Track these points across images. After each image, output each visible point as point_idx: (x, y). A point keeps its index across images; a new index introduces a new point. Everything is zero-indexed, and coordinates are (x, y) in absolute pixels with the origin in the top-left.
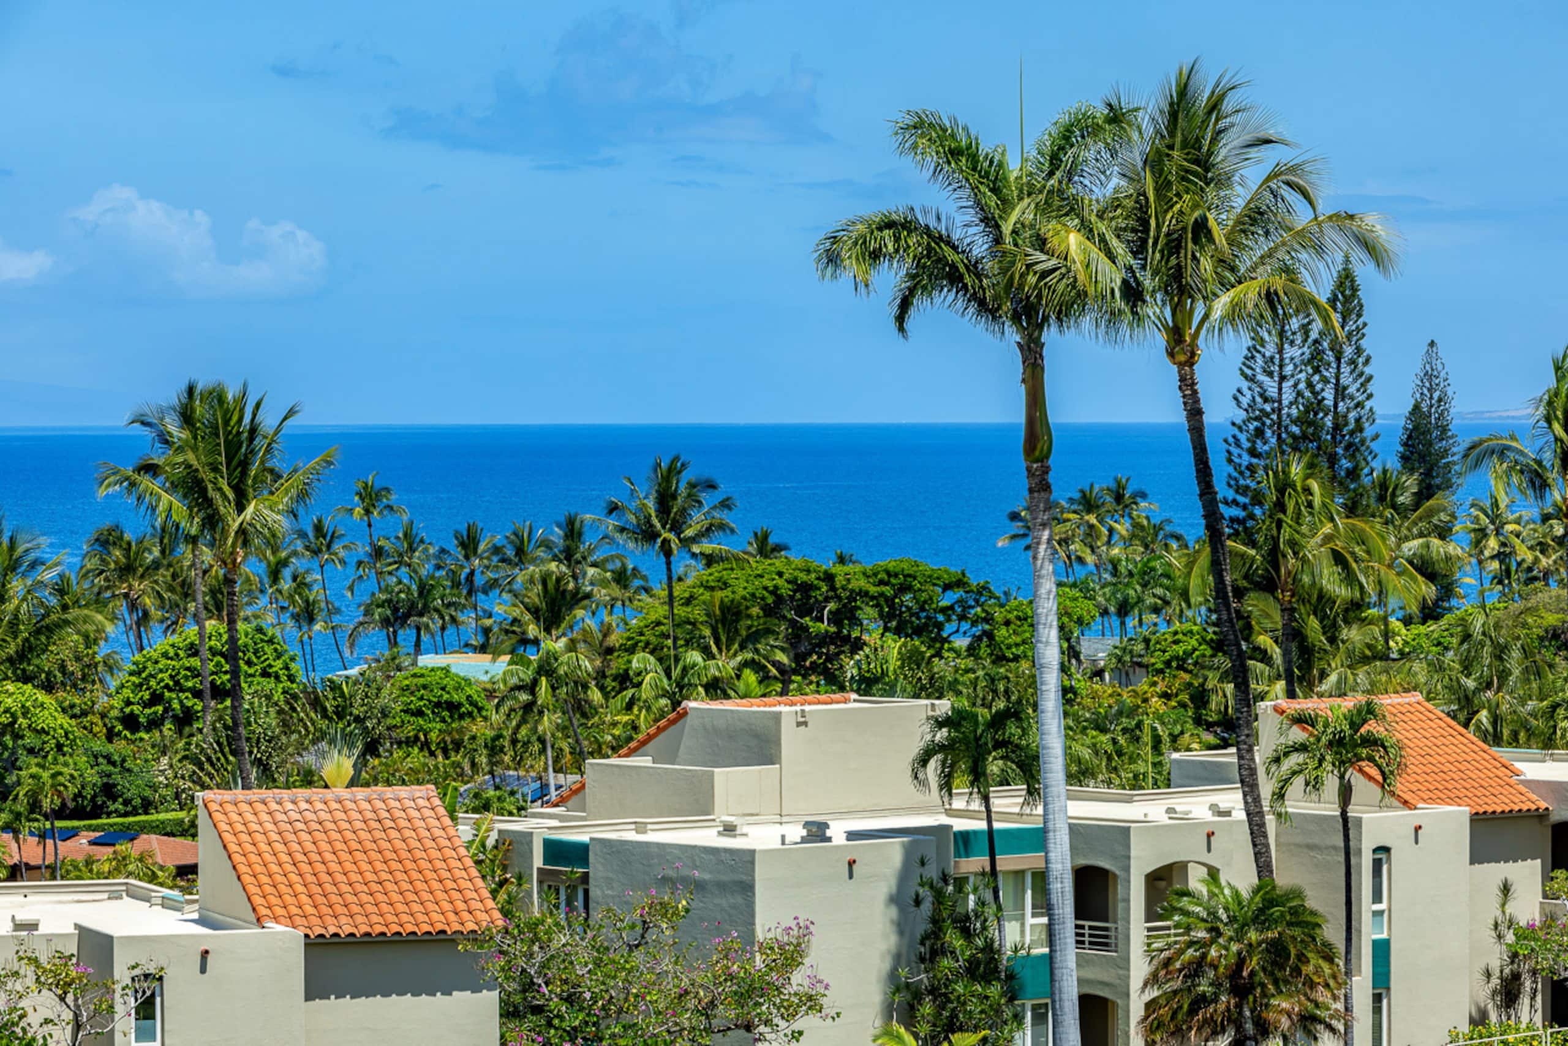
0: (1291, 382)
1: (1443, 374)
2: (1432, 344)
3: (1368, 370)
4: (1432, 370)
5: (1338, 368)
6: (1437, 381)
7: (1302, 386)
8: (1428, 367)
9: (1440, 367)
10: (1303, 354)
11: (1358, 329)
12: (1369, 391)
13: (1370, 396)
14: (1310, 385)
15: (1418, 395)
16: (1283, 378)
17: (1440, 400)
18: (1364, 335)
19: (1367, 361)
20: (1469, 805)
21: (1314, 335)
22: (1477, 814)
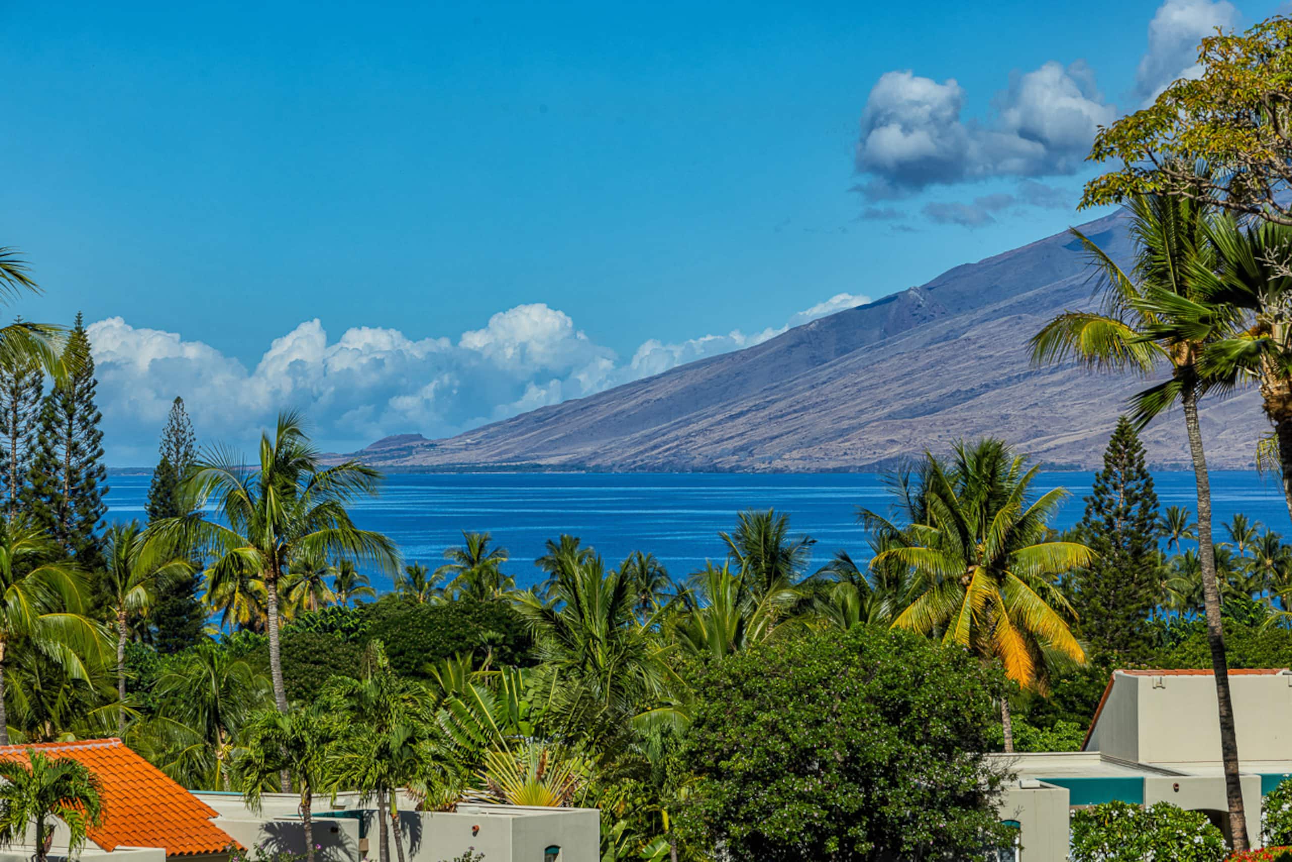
0: (25, 438)
1: (188, 430)
2: (178, 400)
3: (98, 427)
4: (179, 425)
5: (70, 425)
6: (183, 437)
7: (35, 441)
8: (174, 422)
9: (186, 423)
10: (35, 411)
11: (89, 388)
12: (99, 448)
13: (101, 453)
14: (42, 442)
15: (165, 450)
16: (17, 435)
17: (186, 455)
18: (94, 393)
19: (97, 419)
20: (165, 847)
21: (46, 393)
22: (173, 855)
